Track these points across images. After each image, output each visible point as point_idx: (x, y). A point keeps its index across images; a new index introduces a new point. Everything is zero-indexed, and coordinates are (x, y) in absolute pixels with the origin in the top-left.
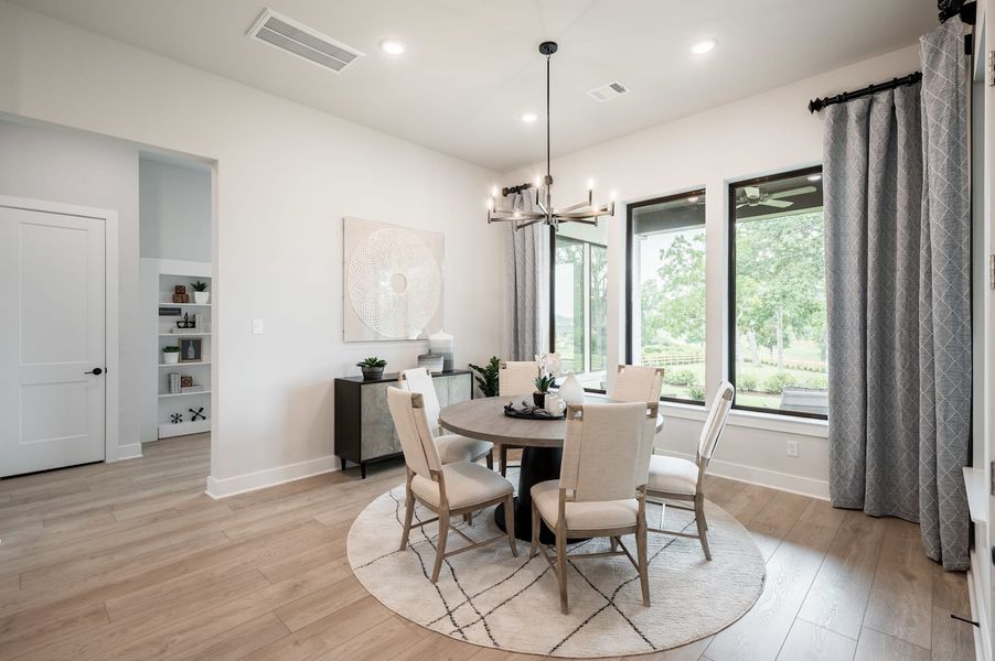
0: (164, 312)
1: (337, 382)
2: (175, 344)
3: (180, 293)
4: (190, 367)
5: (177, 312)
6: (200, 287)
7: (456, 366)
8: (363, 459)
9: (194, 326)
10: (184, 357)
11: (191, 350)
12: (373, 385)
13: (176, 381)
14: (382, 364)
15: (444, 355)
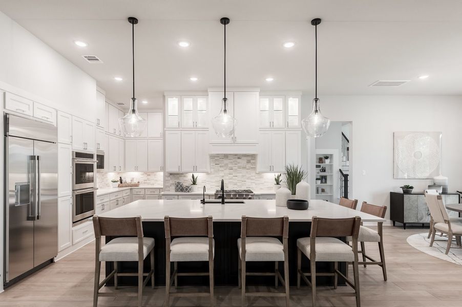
0: (317, 166)
1: (391, 193)
2: (319, 177)
3: (321, 160)
4: (324, 186)
5: (319, 166)
6: (327, 158)
7: (449, 191)
8: (405, 222)
9: (325, 171)
10: (322, 182)
11: (324, 180)
12: (408, 195)
13: (320, 190)
14: (412, 188)
15: (442, 185)
